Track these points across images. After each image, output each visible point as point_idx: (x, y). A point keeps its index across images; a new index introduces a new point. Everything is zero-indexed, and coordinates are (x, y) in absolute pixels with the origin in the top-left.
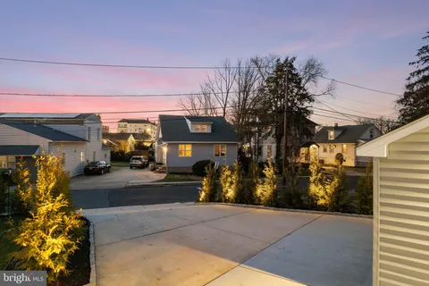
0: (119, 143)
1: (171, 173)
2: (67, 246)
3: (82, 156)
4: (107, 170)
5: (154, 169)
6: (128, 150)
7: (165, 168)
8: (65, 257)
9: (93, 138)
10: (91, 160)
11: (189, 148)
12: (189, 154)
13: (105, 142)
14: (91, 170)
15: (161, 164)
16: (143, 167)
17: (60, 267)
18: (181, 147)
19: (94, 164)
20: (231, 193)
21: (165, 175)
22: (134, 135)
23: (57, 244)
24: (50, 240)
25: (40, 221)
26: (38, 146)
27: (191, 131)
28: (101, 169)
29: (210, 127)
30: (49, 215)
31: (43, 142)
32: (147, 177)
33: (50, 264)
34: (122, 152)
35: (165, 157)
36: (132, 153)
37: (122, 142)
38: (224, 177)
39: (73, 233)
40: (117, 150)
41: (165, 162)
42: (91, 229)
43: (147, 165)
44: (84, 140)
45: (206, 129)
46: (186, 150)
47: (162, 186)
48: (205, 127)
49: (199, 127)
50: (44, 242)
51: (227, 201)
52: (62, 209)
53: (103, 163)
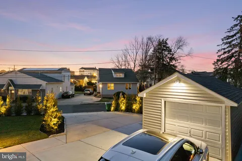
0: (79, 81)
1: (103, 98)
2: (58, 122)
3: (61, 89)
4: (73, 96)
5: (95, 96)
6: (84, 85)
7: (100, 95)
8: (57, 125)
9: (66, 80)
10: (65, 91)
11: (113, 85)
12: (113, 88)
13: (72, 80)
14: (65, 96)
15: (99, 93)
16: (90, 94)
17: (56, 127)
18: (109, 85)
19: (67, 93)
20: (123, 108)
21: (100, 99)
22: (88, 76)
23: (55, 121)
24: (53, 119)
25: (50, 114)
26: (41, 85)
27: (114, 77)
28: (70, 95)
29: (124, 75)
30: (53, 112)
31: (43, 83)
32: (92, 99)
33: (53, 126)
34: (81, 86)
35: (101, 90)
36: (85, 87)
37: (81, 80)
38: (121, 100)
39: (59, 118)
40: (78, 85)
41: (101, 92)
42: (65, 120)
43: (93, 93)
44: (62, 81)
45: (122, 75)
46: (112, 86)
47: (98, 104)
48: (121, 74)
49: (118, 74)
50: (51, 120)
51: (122, 111)
52: (56, 111)
53: (71, 93)
